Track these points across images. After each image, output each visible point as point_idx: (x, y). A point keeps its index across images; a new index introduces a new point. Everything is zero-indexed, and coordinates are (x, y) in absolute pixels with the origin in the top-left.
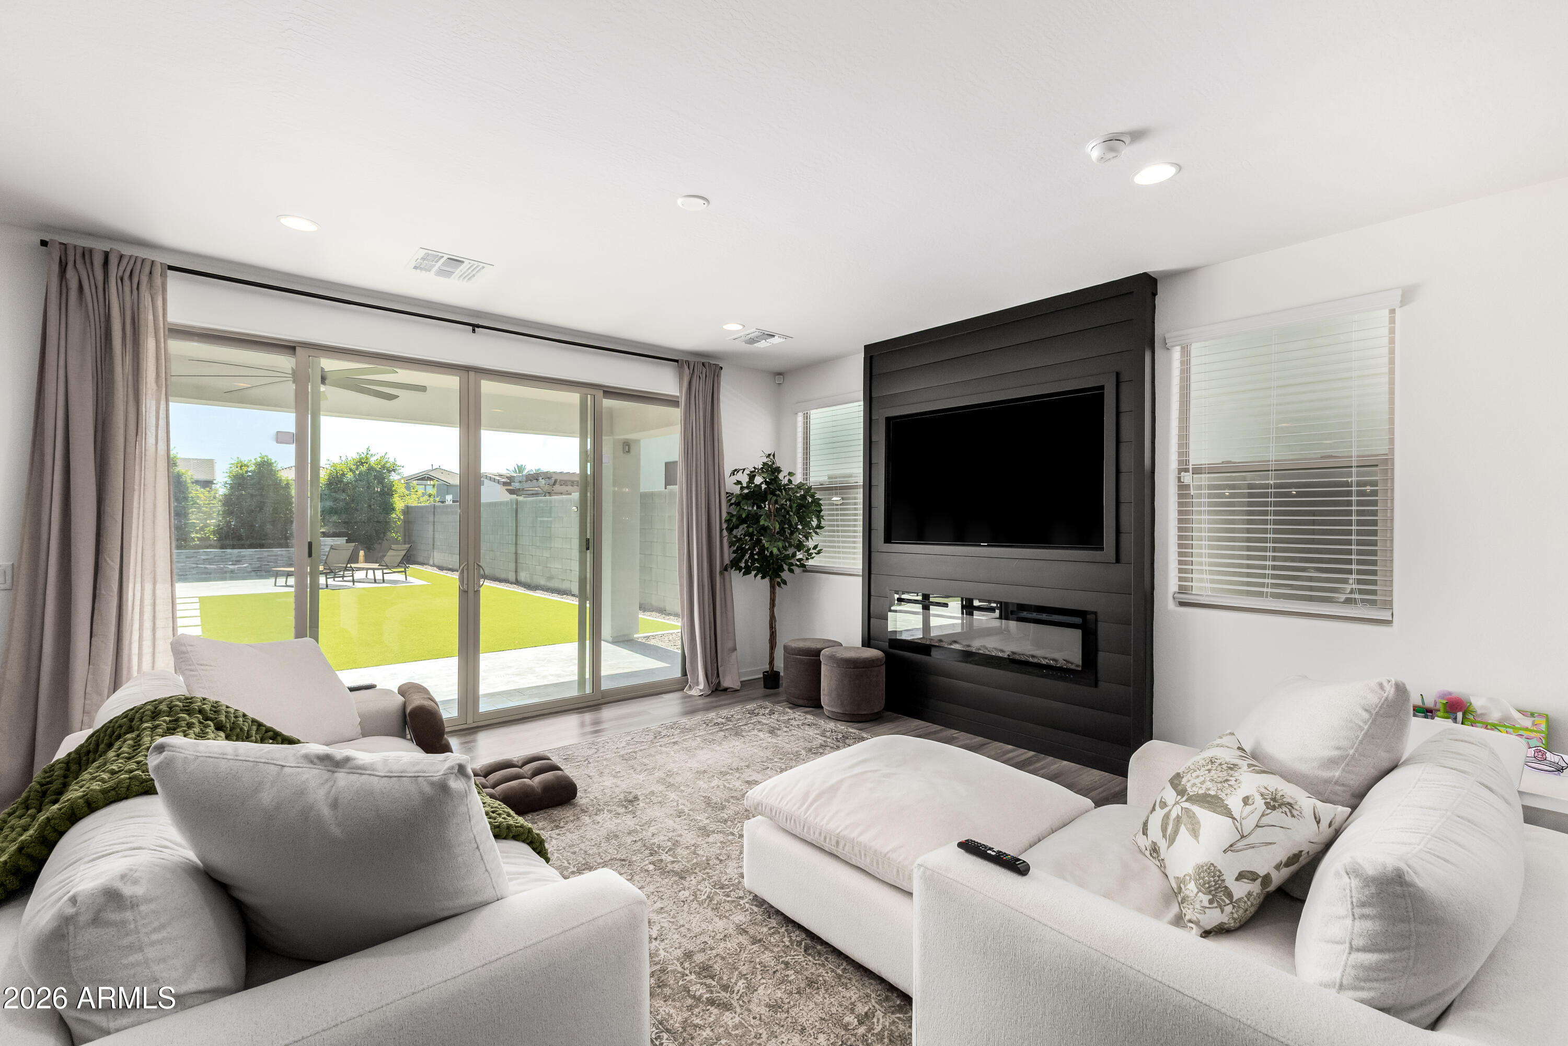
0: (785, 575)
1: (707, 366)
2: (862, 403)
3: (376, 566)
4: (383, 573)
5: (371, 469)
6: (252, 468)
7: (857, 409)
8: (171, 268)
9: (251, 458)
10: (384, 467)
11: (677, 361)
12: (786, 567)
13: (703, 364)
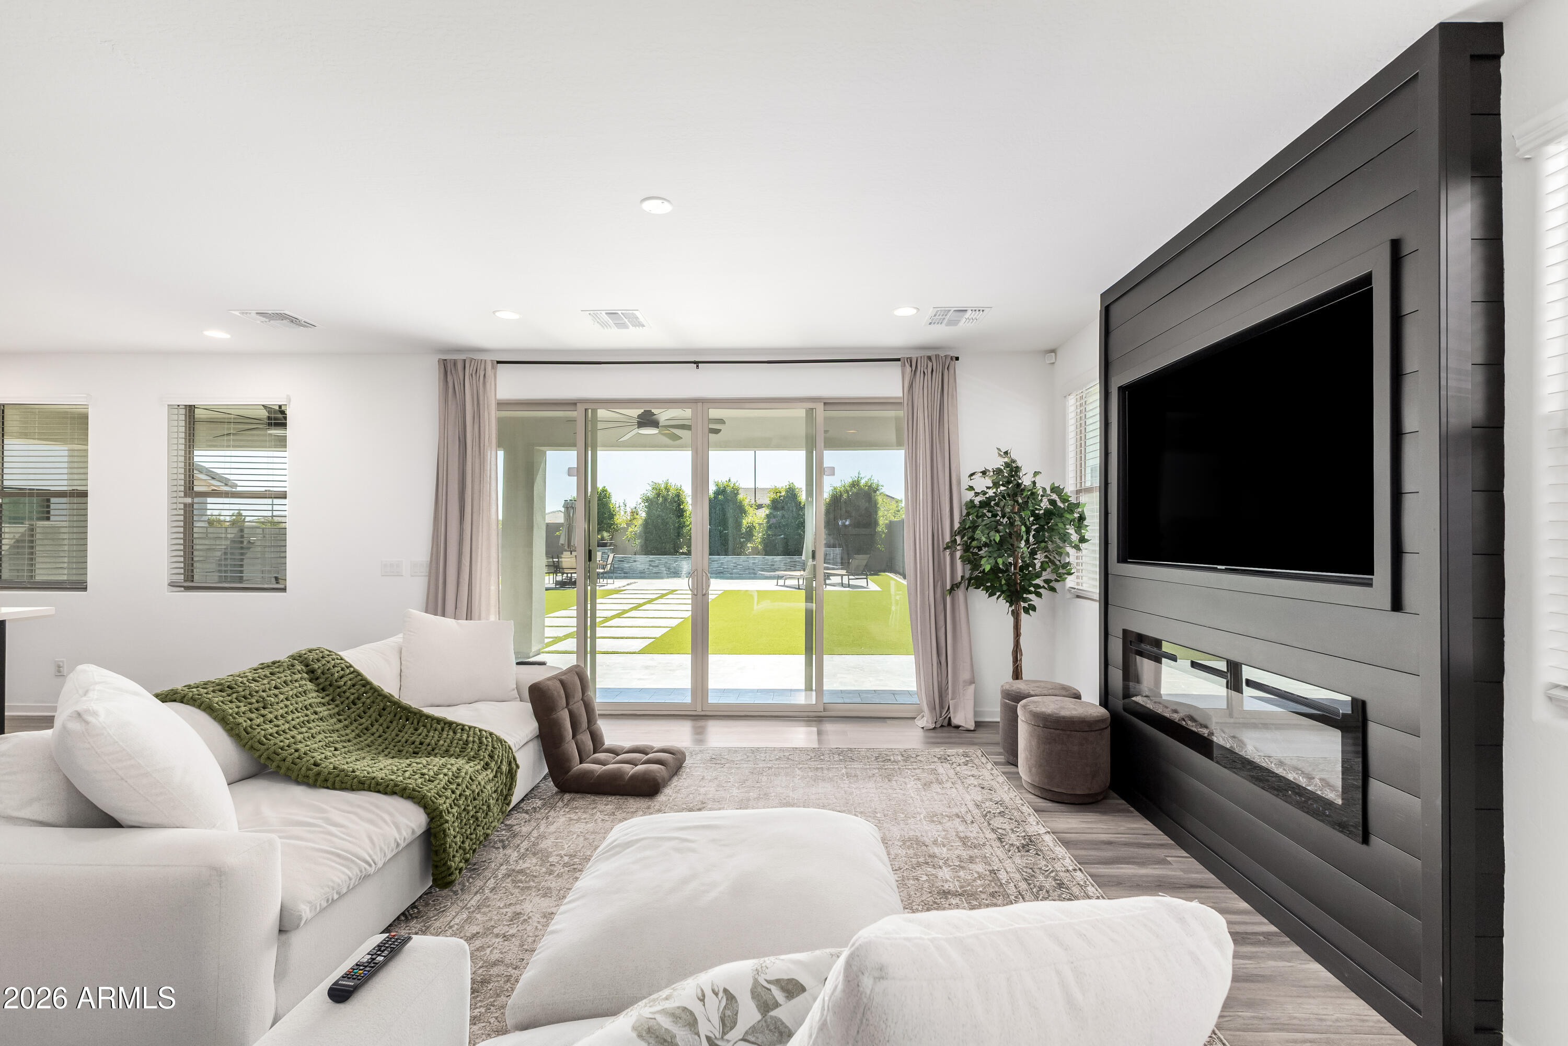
0: (1033, 599)
1: (934, 359)
3: (844, 572)
4: (849, 579)
5: (860, 489)
6: (783, 494)
8: (499, 362)
9: (782, 484)
10: (870, 486)
11: (898, 360)
12: (1031, 588)
13: (930, 358)
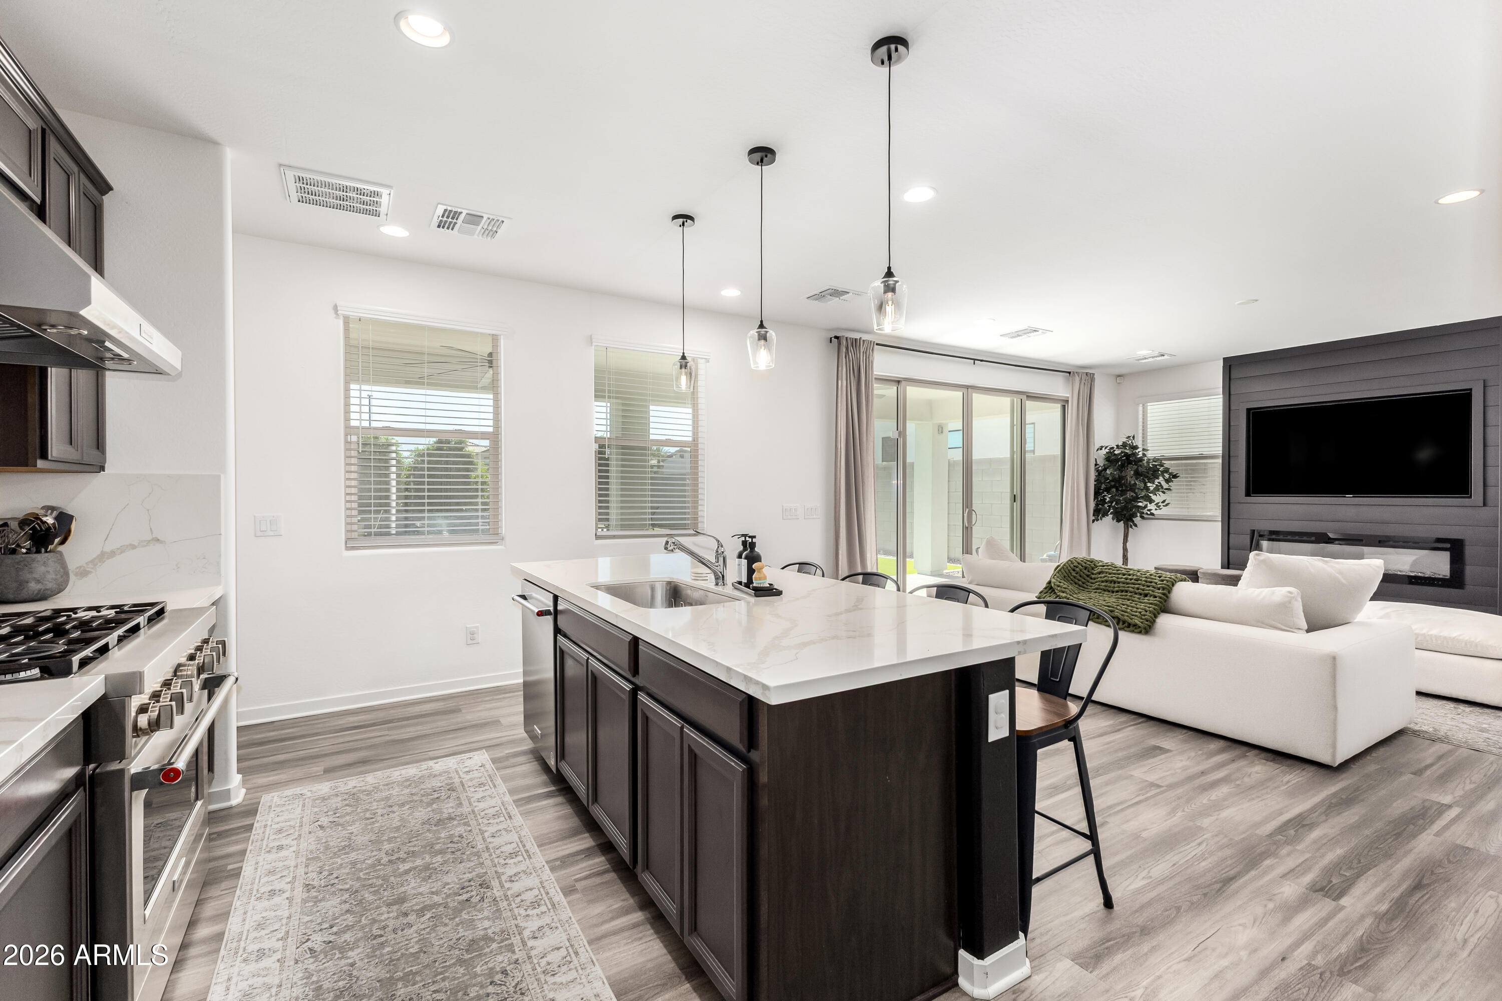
0: (1137, 520)
2: (1221, 396)
7: (1217, 402)
11: (1070, 373)
12: (1138, 515)
